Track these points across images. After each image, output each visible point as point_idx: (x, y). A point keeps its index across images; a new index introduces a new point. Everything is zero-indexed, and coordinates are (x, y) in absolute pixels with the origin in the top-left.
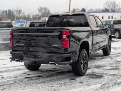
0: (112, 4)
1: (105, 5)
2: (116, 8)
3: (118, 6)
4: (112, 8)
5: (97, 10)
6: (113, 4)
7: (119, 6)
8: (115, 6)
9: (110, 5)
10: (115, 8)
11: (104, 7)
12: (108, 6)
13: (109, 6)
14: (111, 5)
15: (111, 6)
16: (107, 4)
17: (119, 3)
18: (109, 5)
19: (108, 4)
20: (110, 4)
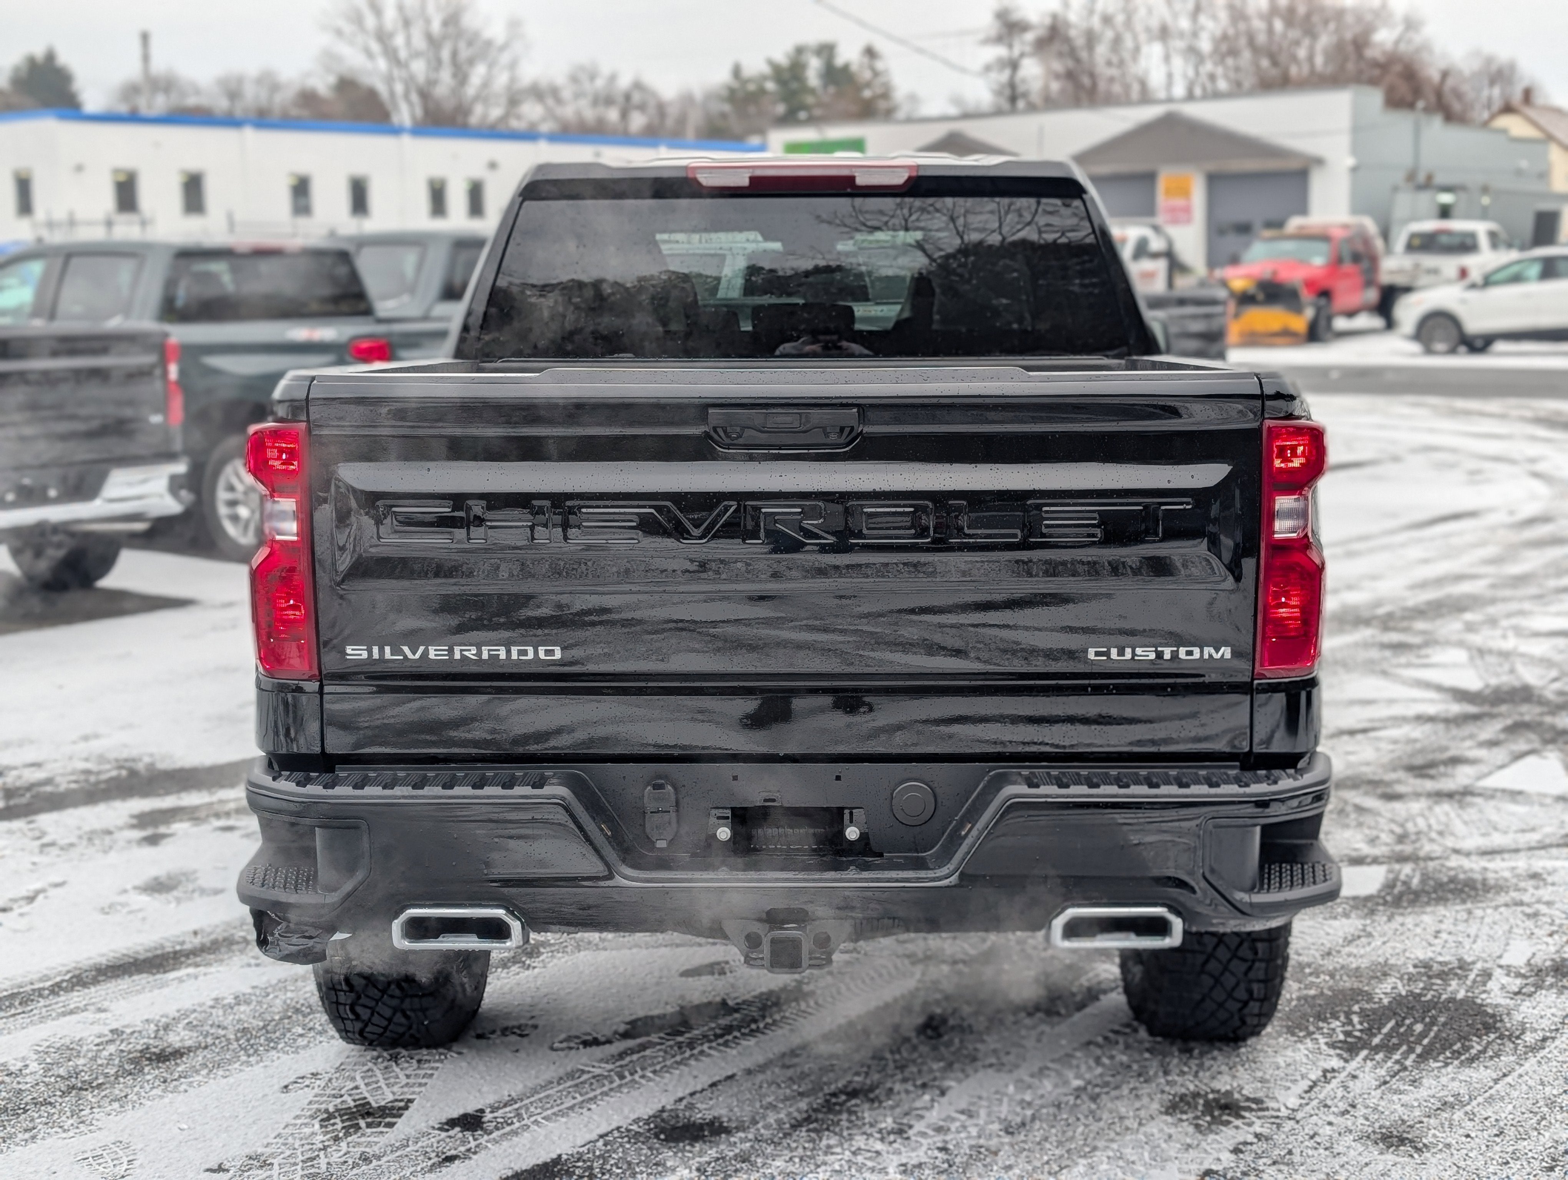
0: (428, 21)
1: (339, 33)
2: (477, 75)
3: (505, 58)
4: (432, 83)
5: (234, 94)
6: (436, 27)
7: (513, 65)
8: (464, 53)
9: (399, 40)
10: (461, 76)
11: (329, 57)
12: (375, 47)
13: (391, 54)
14: (419, 42)
15: (417, 55)
16: (358, 20)
17: (514, 25)
18: (383, 37)
19: (370, 21)
20: (407, 23)
